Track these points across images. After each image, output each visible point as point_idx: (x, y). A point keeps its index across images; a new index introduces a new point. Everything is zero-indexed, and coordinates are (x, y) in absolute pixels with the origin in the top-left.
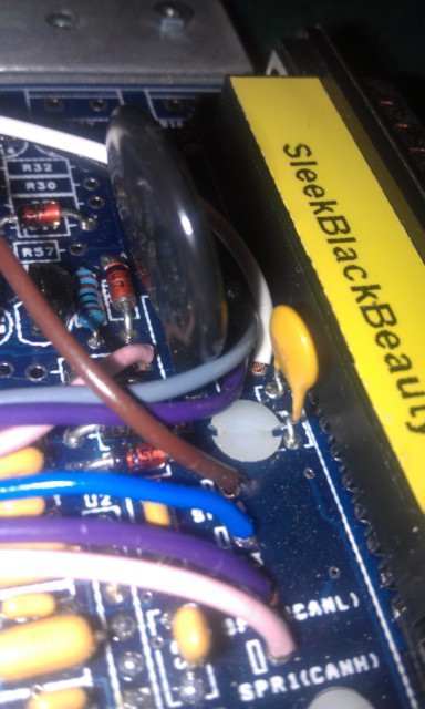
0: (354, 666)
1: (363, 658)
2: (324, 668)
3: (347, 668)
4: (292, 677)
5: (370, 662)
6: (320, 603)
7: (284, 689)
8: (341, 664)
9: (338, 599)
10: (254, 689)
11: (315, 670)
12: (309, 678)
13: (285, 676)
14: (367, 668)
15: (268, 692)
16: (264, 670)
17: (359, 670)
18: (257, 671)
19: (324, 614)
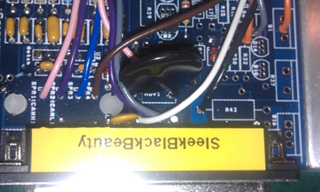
1: (35, 119)
2: (35, 107)
3: (33, 113)
4: (35, 97)
5: (33, 121)
6: (53, 112)
7: (32, 94)
8: (35, 112)
9: (54, 118)
10: (34, 85)
11: (35, 104)
12: (33, 102)
13: (36, 95)
14: (32, 119)
15: (32, 89)
16: (39, 90)
17: (32, 117)
18: (39, 88)
19: (50, 112)
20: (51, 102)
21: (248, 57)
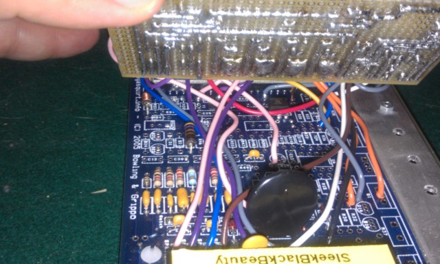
21: (356, 215)
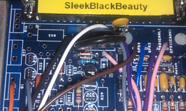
0: (170, 34)
1: (169, 32)
2: (169, 39)
3: (170, 35)
5: (170, 31)
6: (159, 36)
7: (172, 46)
8: (169, 36)
9: (158, 32)
10: (171, 51)
12: (171, 42)
13: (170, 45)
14: (171, 32)
15: (172, 49)
16: (168, 48)
18: (168, 49)
19: (161, 36)
20: (161, 41)
21: (39, 67)
